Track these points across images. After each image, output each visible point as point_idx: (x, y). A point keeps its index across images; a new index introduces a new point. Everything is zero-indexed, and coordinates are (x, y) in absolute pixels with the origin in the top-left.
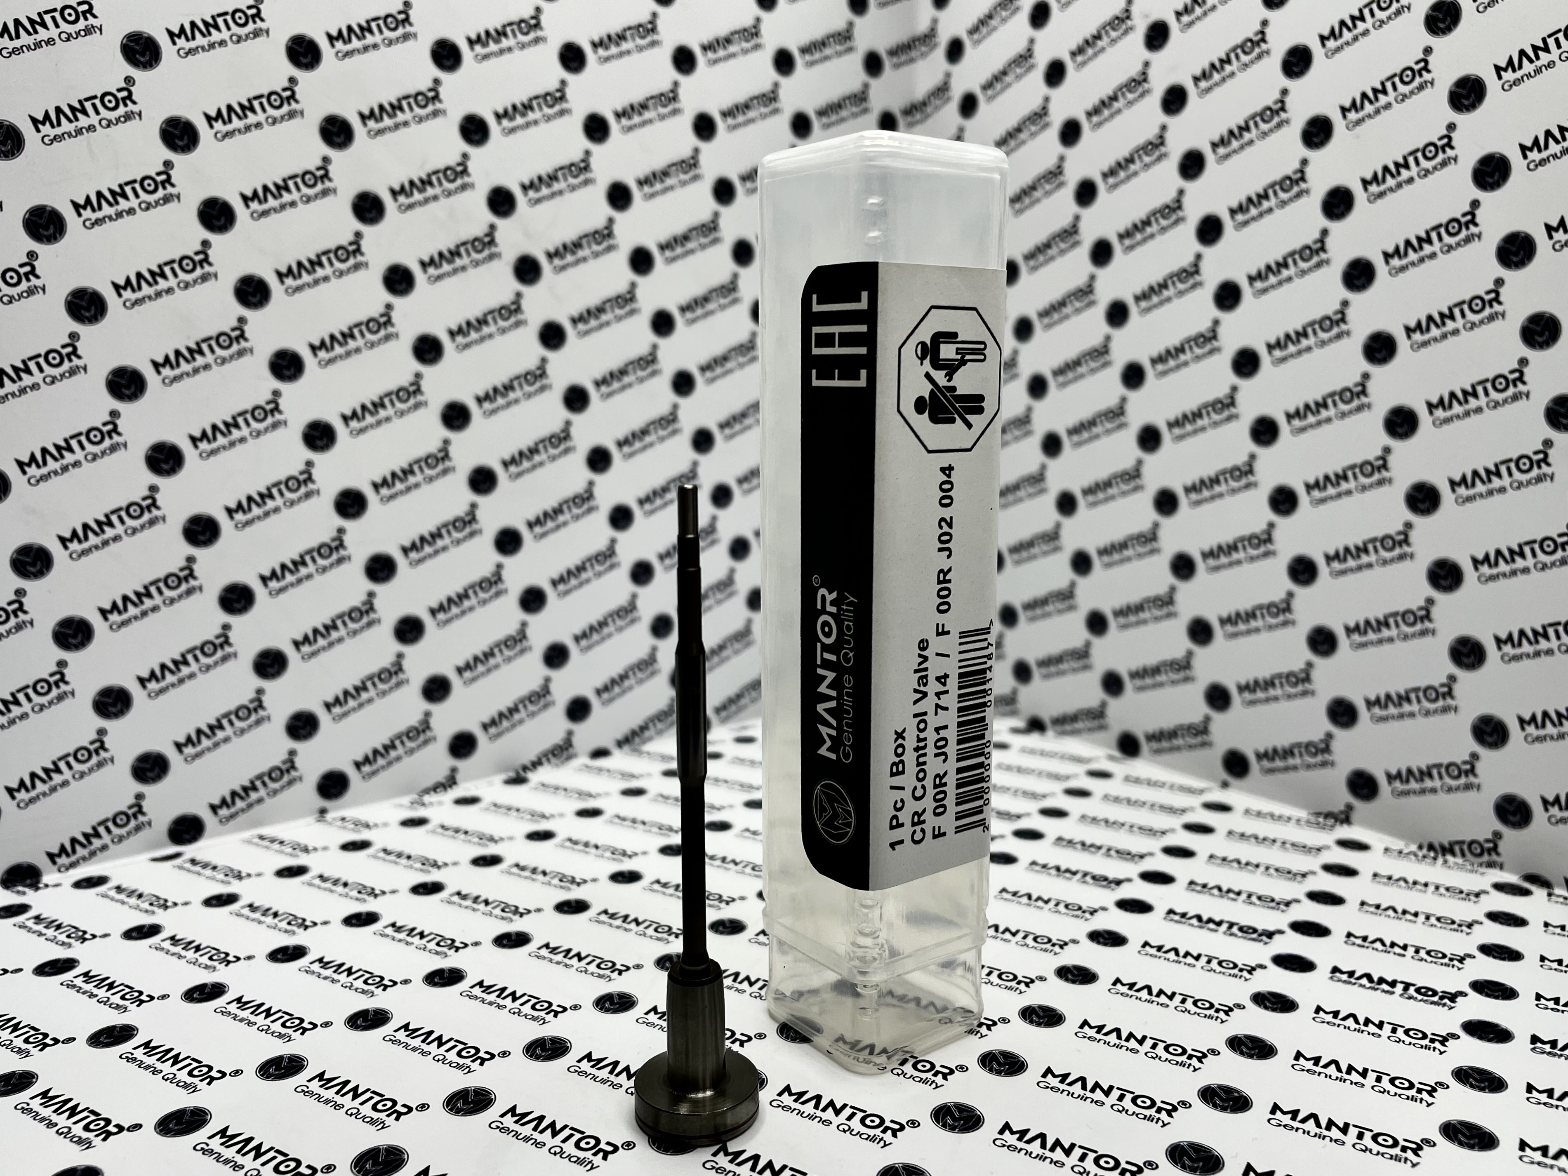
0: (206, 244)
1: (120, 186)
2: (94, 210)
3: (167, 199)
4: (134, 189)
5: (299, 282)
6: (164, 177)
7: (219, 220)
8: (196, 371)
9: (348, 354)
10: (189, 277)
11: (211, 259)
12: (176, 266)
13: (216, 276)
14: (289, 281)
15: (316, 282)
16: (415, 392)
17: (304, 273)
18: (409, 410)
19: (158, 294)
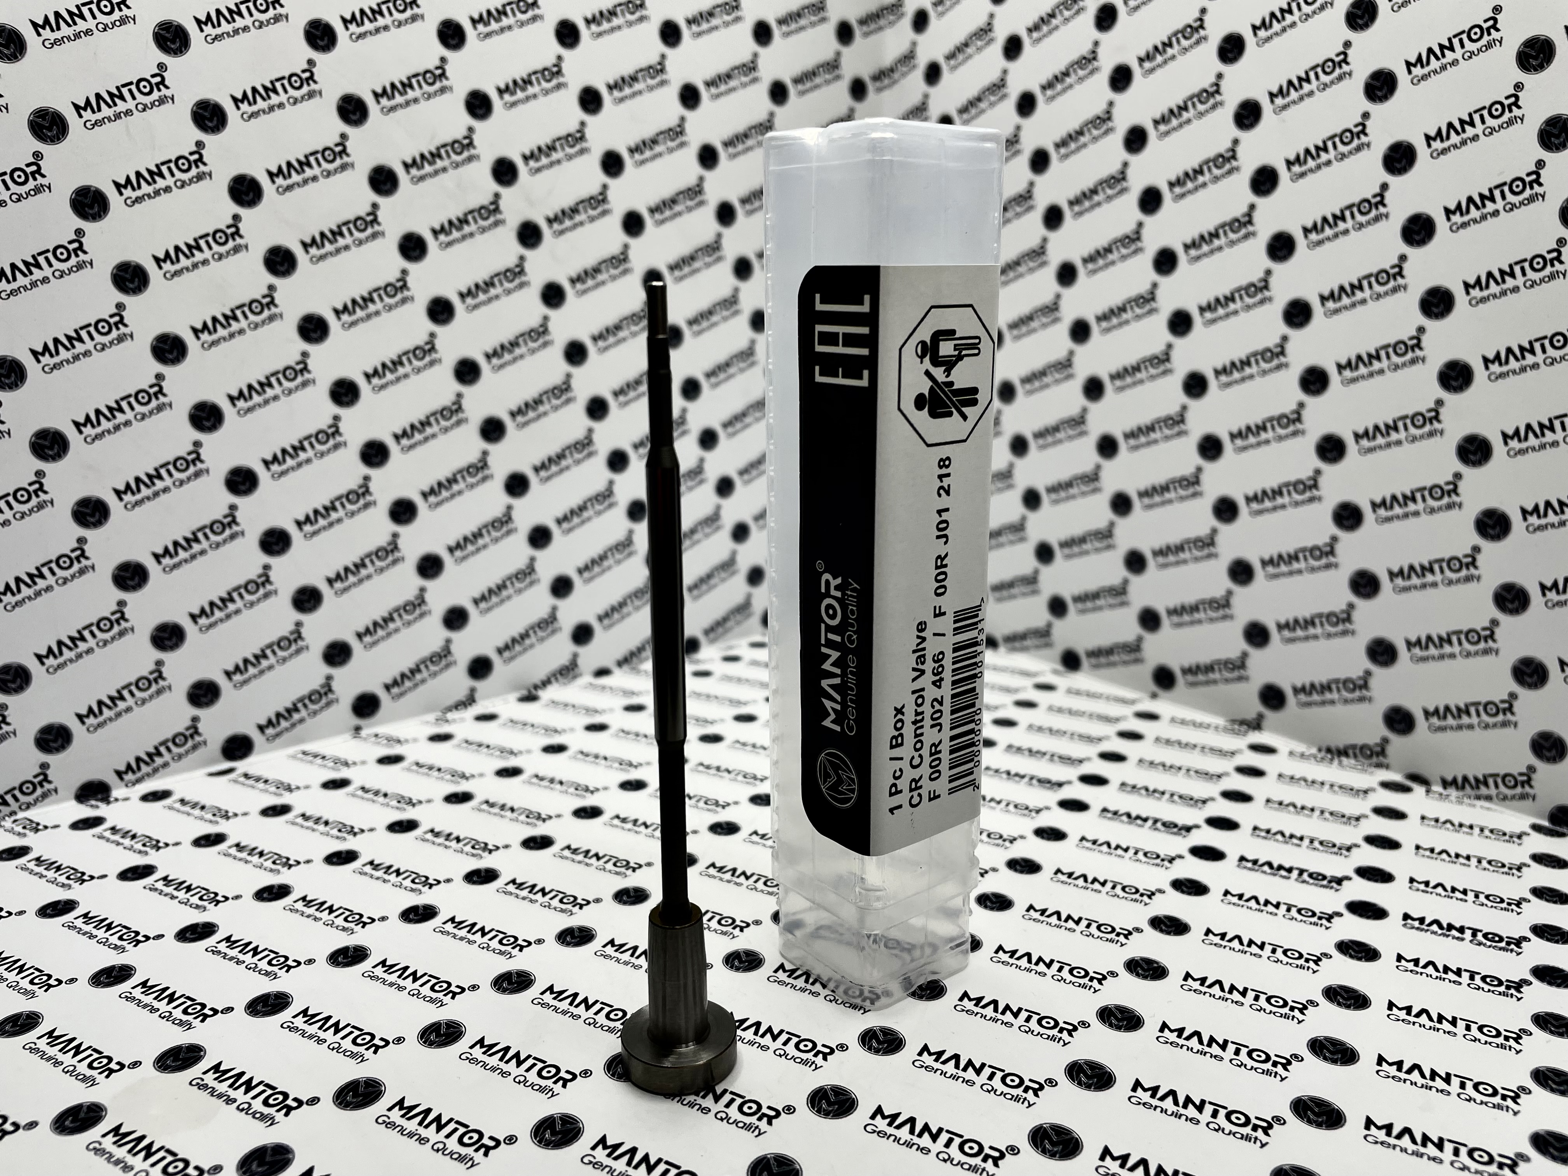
0: (236, 218)
1: (157, 166)
2: (134, 189)
3: (200, 177)
4: (169, 169)
5: (322, 251)
6: (196, 156)
7: (247, 195)
8: (232, 336)
9: (369, 317)
10: (222, 249)
11: (242, 232)
12: (210, 239)
13: (246, 247)
14: (313, 251)
15: (338, 251)
16: (430, 350)
17: (326, 243)
18: (425, 367)
19: (195, 266)
